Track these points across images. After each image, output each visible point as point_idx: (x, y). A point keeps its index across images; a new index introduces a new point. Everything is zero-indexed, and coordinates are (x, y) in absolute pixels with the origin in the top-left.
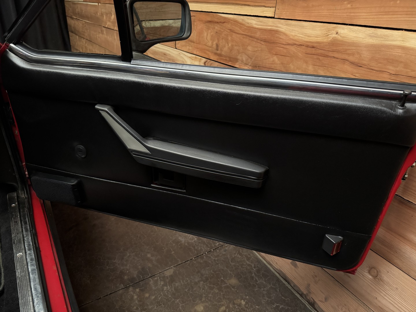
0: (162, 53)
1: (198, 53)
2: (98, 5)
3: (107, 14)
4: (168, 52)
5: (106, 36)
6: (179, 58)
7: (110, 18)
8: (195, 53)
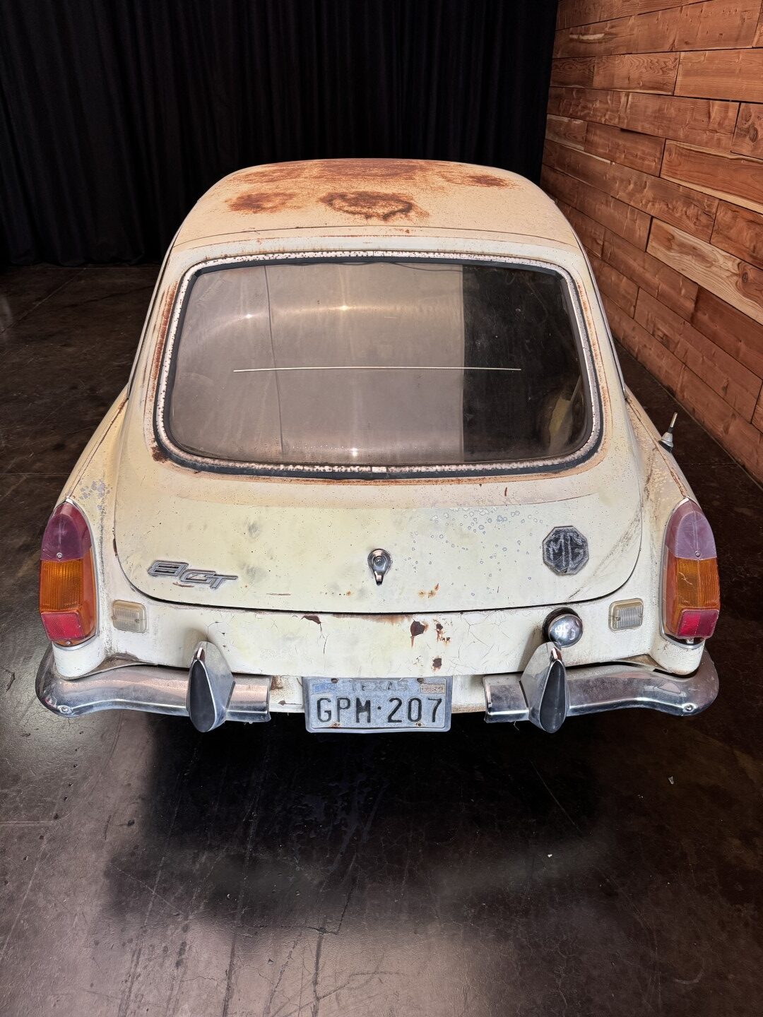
0: (691, 246)
1: (733, 253)
2: (611, 164)
3: (622, 181)
4: (699, 246)
5: (612, 211)
6: (711, 255)
7: (626, 187)
8: (730, 252)
